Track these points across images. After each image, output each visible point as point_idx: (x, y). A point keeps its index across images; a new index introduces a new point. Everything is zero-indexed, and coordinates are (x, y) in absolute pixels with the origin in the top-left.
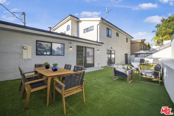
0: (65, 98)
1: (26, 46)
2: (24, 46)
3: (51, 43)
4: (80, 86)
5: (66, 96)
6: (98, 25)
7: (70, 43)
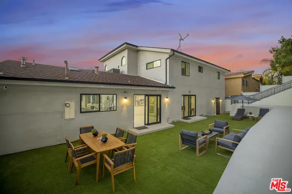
0: (115, 176)
1: (69, 102)
2: (66, 103)
3: (99, 95)
4: (130, 163)
5: (115, 174)
6: (167, 59)
7: (125, 92)
